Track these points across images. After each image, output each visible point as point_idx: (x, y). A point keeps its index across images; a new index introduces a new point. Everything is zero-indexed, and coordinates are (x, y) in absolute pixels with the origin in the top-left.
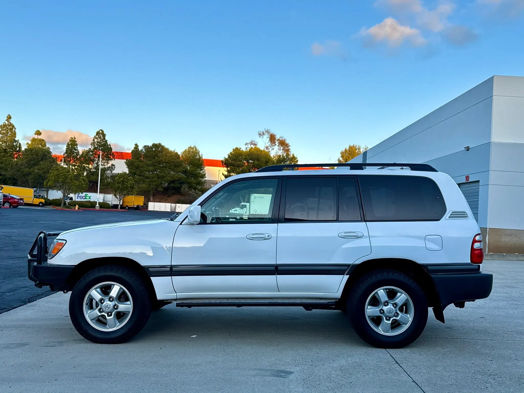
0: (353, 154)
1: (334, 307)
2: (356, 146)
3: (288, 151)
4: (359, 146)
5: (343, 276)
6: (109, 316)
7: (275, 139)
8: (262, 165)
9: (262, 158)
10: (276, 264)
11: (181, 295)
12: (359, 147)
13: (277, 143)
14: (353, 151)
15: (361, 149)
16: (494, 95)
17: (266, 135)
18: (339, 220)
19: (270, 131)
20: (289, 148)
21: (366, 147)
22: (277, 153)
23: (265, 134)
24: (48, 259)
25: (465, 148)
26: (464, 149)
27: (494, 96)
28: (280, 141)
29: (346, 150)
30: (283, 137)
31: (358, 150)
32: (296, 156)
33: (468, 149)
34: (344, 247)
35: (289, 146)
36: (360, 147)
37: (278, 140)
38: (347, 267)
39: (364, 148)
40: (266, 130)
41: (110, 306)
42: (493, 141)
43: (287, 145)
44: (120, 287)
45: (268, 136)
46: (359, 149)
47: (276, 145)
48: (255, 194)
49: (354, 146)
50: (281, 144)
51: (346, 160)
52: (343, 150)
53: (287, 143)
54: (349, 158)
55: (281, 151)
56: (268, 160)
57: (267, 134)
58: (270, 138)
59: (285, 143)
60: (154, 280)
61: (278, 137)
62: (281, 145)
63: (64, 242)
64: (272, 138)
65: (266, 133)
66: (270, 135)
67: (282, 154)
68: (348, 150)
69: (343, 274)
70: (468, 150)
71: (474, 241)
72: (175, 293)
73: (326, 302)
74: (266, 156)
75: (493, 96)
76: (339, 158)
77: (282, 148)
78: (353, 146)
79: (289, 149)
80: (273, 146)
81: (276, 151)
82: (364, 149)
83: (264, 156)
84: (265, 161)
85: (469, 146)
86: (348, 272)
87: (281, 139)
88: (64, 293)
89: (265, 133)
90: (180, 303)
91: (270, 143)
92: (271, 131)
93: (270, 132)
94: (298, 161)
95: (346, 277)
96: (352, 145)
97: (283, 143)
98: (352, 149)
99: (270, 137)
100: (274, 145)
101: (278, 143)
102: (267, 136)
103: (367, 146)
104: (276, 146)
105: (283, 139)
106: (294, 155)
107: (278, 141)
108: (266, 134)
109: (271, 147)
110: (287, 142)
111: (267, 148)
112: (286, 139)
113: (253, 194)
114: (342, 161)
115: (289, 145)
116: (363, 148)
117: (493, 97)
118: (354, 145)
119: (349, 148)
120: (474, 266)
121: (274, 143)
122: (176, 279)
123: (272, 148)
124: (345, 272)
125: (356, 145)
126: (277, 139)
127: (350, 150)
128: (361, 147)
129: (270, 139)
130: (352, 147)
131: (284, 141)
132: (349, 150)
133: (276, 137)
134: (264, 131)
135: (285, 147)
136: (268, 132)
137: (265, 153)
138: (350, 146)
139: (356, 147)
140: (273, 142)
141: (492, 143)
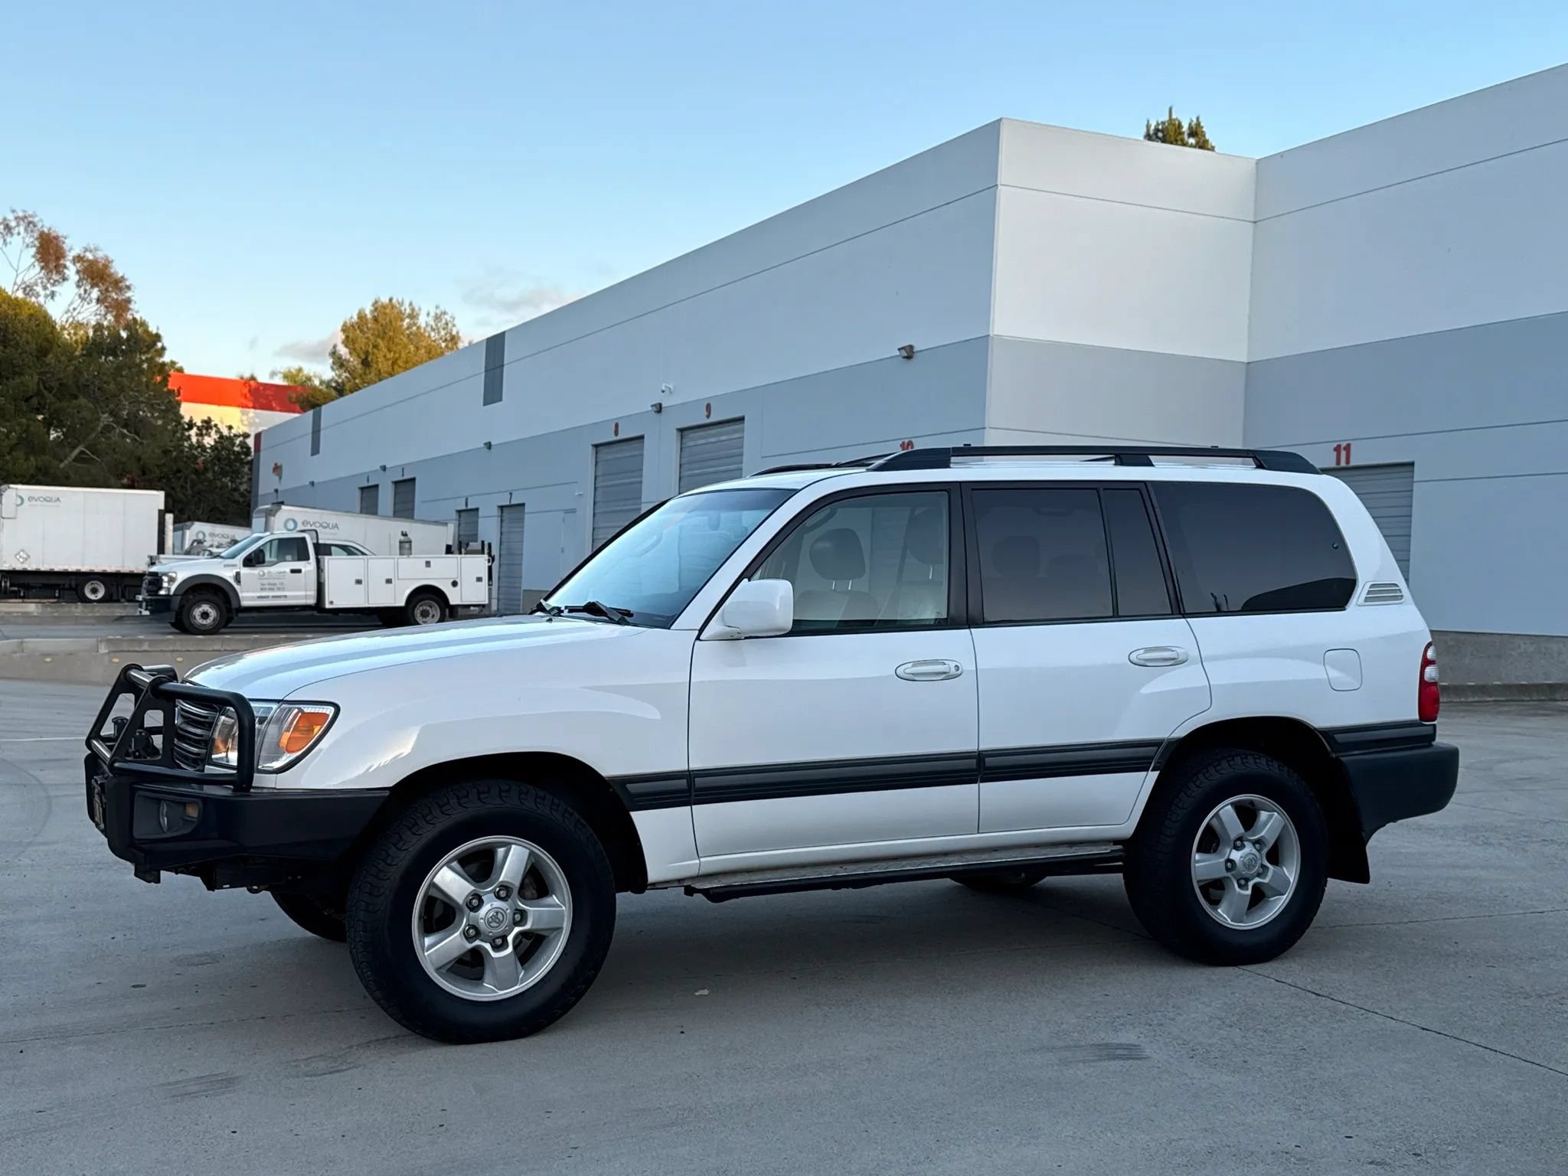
0: (391, 334)
1: (1121, 863)
2: (402, 304)
3: (121, 307)
4: (411, 304)
5: (1144, 773)
6: (496, 948)
7: (60, 254)
8: (21, 363)
9: (25, 335)
10: (979, 752)
11: (712, 862)
12: (413, 310)
13: (71, 271)
14: (391, 322)
15: (420, 318)
16: (1001, 185)
17: (19, 234)
18: (1120, 614)
19: (36, 220)
20: (129, 294)
21: (439, 312)
22: (75, 314)
23: (15, 231)
24: (256, 775)
25: (899, 349)
26: (898, 353)
27: (1000, 187)
28: (85, 264)
29: (361, 316)
30: (96, 249)
31: (407, 320)
32: (158, 328)
33: (909, 353)
34: (1145, 690)
35: (128, 288)
36: (417, 309)
37: (78, 259)
38: (1155, 748)
39: (432, 314)
40: (21, 214)
41: (503, 915)
42: (995, 333)
43: (118, 284)
44: (528, 851)
45: (28, 240)
46: (413, 316)
47: (65, 279)
48: (20, 487)
49: (394, 301)
50: (93, 279)
51: (367, 358)
52: (352, 318)
53: (120, 275)
54: (376, 351)
55: (94, 306)
56: (45, 344)
57: (26, 230)
58: (38, 248)
59: (110, 275)
60: (642, 819)
61: (73, 246)
62: (89, 280)
63: (330, 711)
64: (49, 251)
65: (18, 225)
66: (36, 235)
67: (98, 317)
68: (369, 316)
69: (1146, 769)
70: (909, 358)
71: (1426, 663)
72: (695, 859)
73: (1106, 850)
74: (37, 326)
75: (997, 185)
76: (335, 347)
77: (95, 293)
78: (387, 301)
79: (128, 301)
80: (53, 285)
81: (70, 305)
82: (430, 318)
83: (33, 324)
84: (34, 346)
85: (912, 344)
86: (1158, 762)
87: (90, 256)
88: (251, 891)
89: (13, 224)
90: (721, 887)
91: (42, 268)
92: (41, 220)
93: (39, 225)
94: (163, 349)
95: (1153, 776)
96: (385, 300)
97: (97, 274)
98: (385, 314)
99: (37, 243)
100: (55, 277)
101: (78, 272)
102: (23, 238)
103: (442, 308)
104: (66, 283)
105: (100, 254)
106: (147, 327)
107: (78, 265)
108: (22, 229)
109: (45, 288)
110: (119, 269)
111: (28, 289)
112: (111, 257)
113: (11, 486)
114: (348, 361)
115: (128, 283)
116: (428, 314)
117: (998, 191)
118: (391, 300)
119: (376, 309)
120: (1425, 727)
121: (59, 268)
122: (705, 812)
123: (51, 288)
124: (1151, 763)
125: (400, 300)
126: (70, 255)
127: (380, 319)
128: (420, 309)
129: (38, 252)
130: (384, 307)
131: (106, 266)
132: (376, 319)
133: (66, 247)
134: (11, 217)
135: (110, 289)
136: (29, 223)
137: (32, 311)
138: (376, 302)
139: (403, 309)
140: (52, 265)
141: (993, 338)
